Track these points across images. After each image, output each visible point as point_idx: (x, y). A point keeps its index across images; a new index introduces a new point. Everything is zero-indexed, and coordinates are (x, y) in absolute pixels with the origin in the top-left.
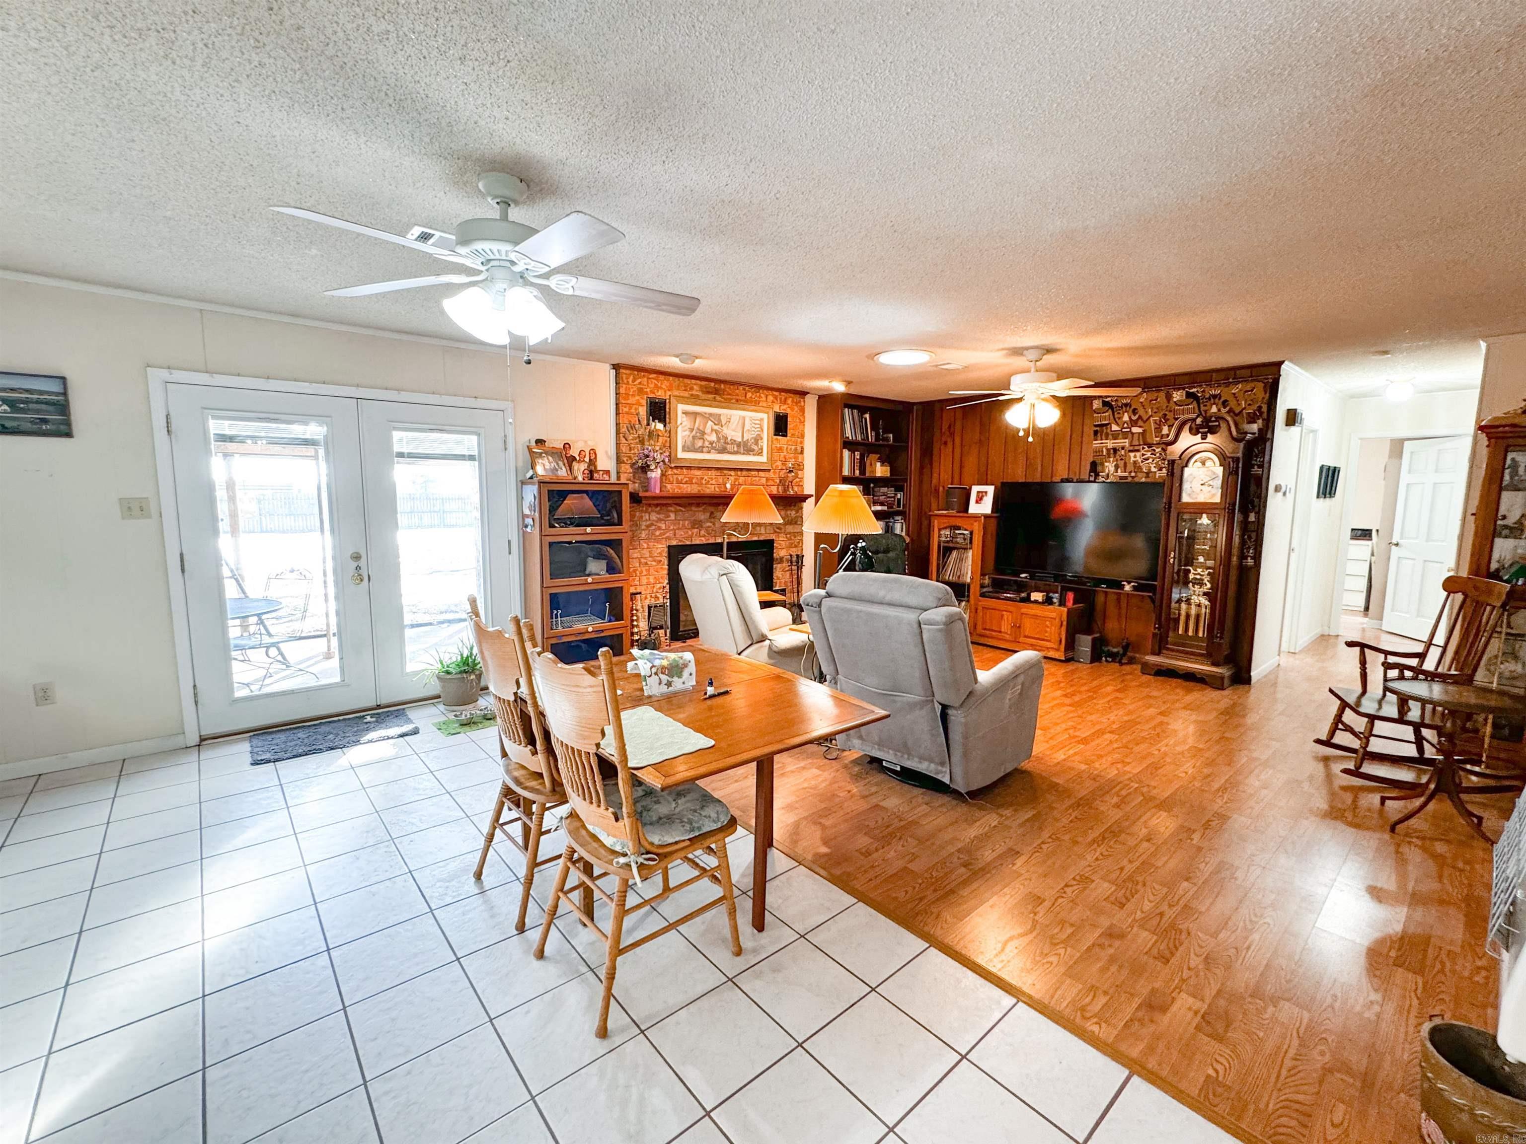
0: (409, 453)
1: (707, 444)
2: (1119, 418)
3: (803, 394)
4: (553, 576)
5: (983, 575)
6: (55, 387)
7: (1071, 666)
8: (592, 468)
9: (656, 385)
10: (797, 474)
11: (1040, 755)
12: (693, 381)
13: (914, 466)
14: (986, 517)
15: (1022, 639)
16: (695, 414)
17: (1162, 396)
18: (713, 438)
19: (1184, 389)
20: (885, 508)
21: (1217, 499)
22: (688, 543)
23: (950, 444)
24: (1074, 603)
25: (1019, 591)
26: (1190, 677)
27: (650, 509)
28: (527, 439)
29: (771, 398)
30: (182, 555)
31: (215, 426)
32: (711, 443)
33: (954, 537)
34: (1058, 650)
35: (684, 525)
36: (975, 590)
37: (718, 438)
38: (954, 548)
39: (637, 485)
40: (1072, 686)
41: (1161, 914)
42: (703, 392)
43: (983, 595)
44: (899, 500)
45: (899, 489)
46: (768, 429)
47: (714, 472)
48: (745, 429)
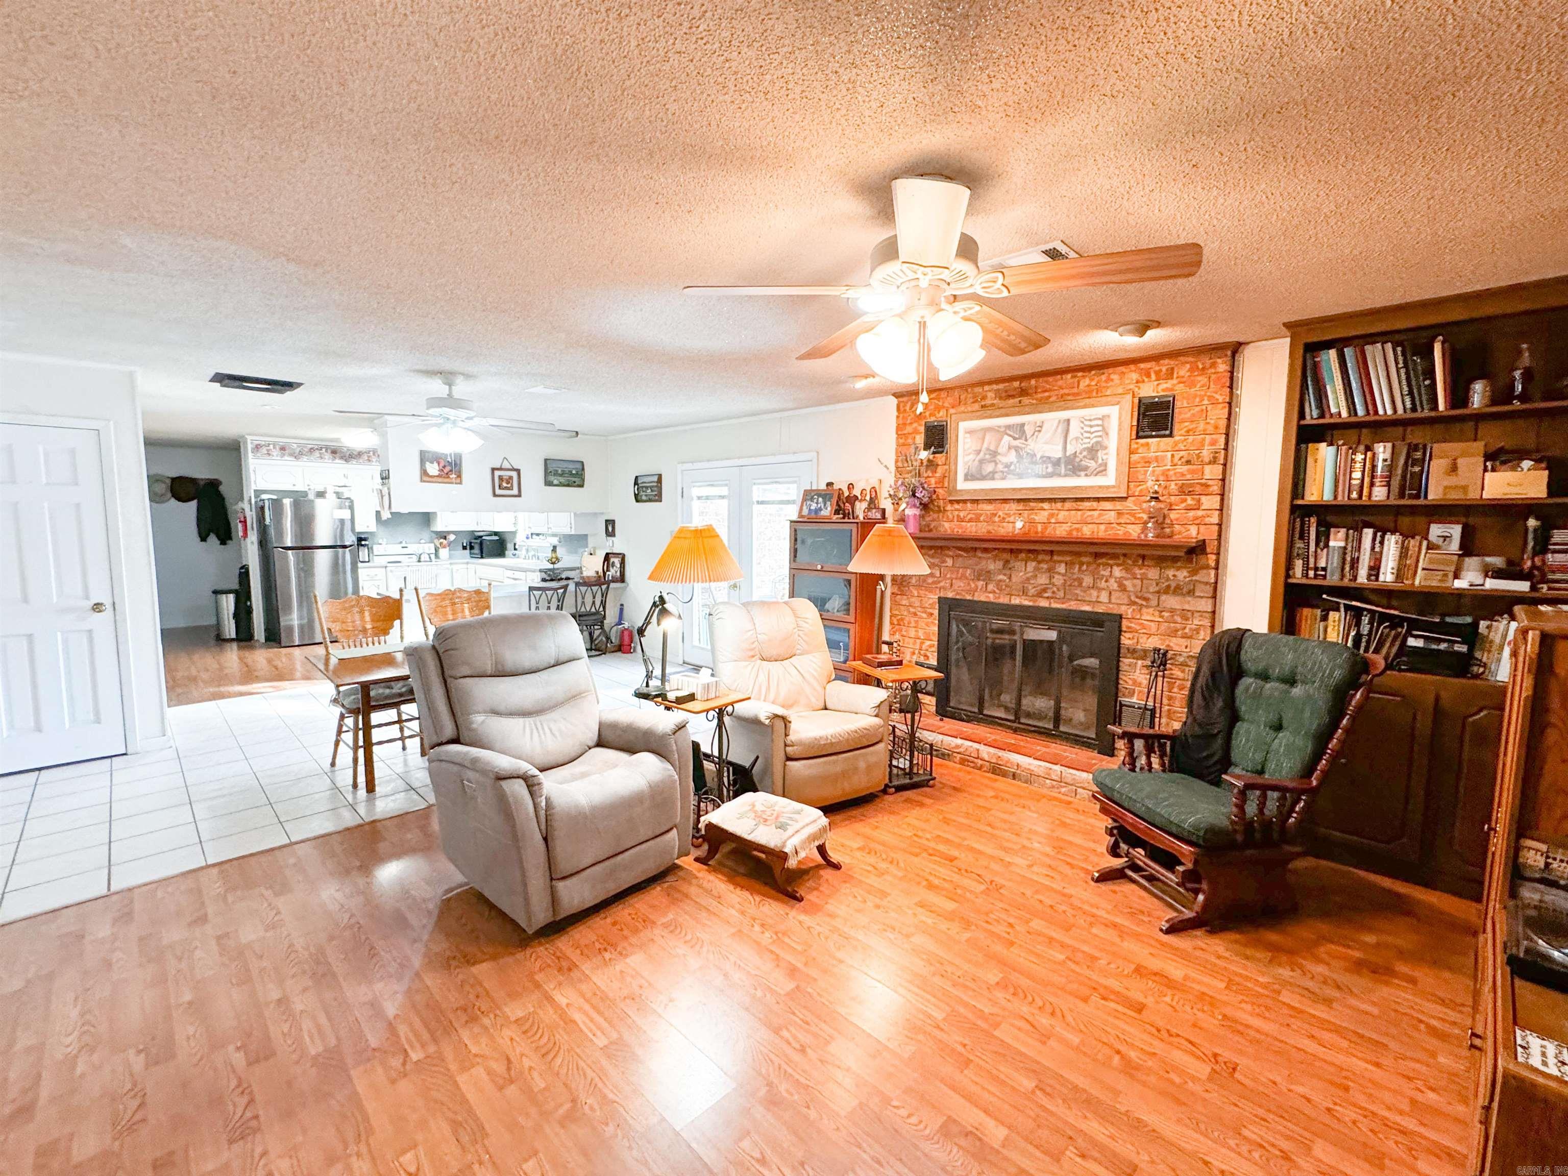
0: (761, 501)
1: (1000, 467)
6: (660, 477)
8: (872, 506)
9: (937, 406)
22: (969, 597)
29: (1135, 376)
35: (964, 575)
42: (1001, 398)
46: (1120, 430)
47: (1014, 506)
48: (1071, 436)
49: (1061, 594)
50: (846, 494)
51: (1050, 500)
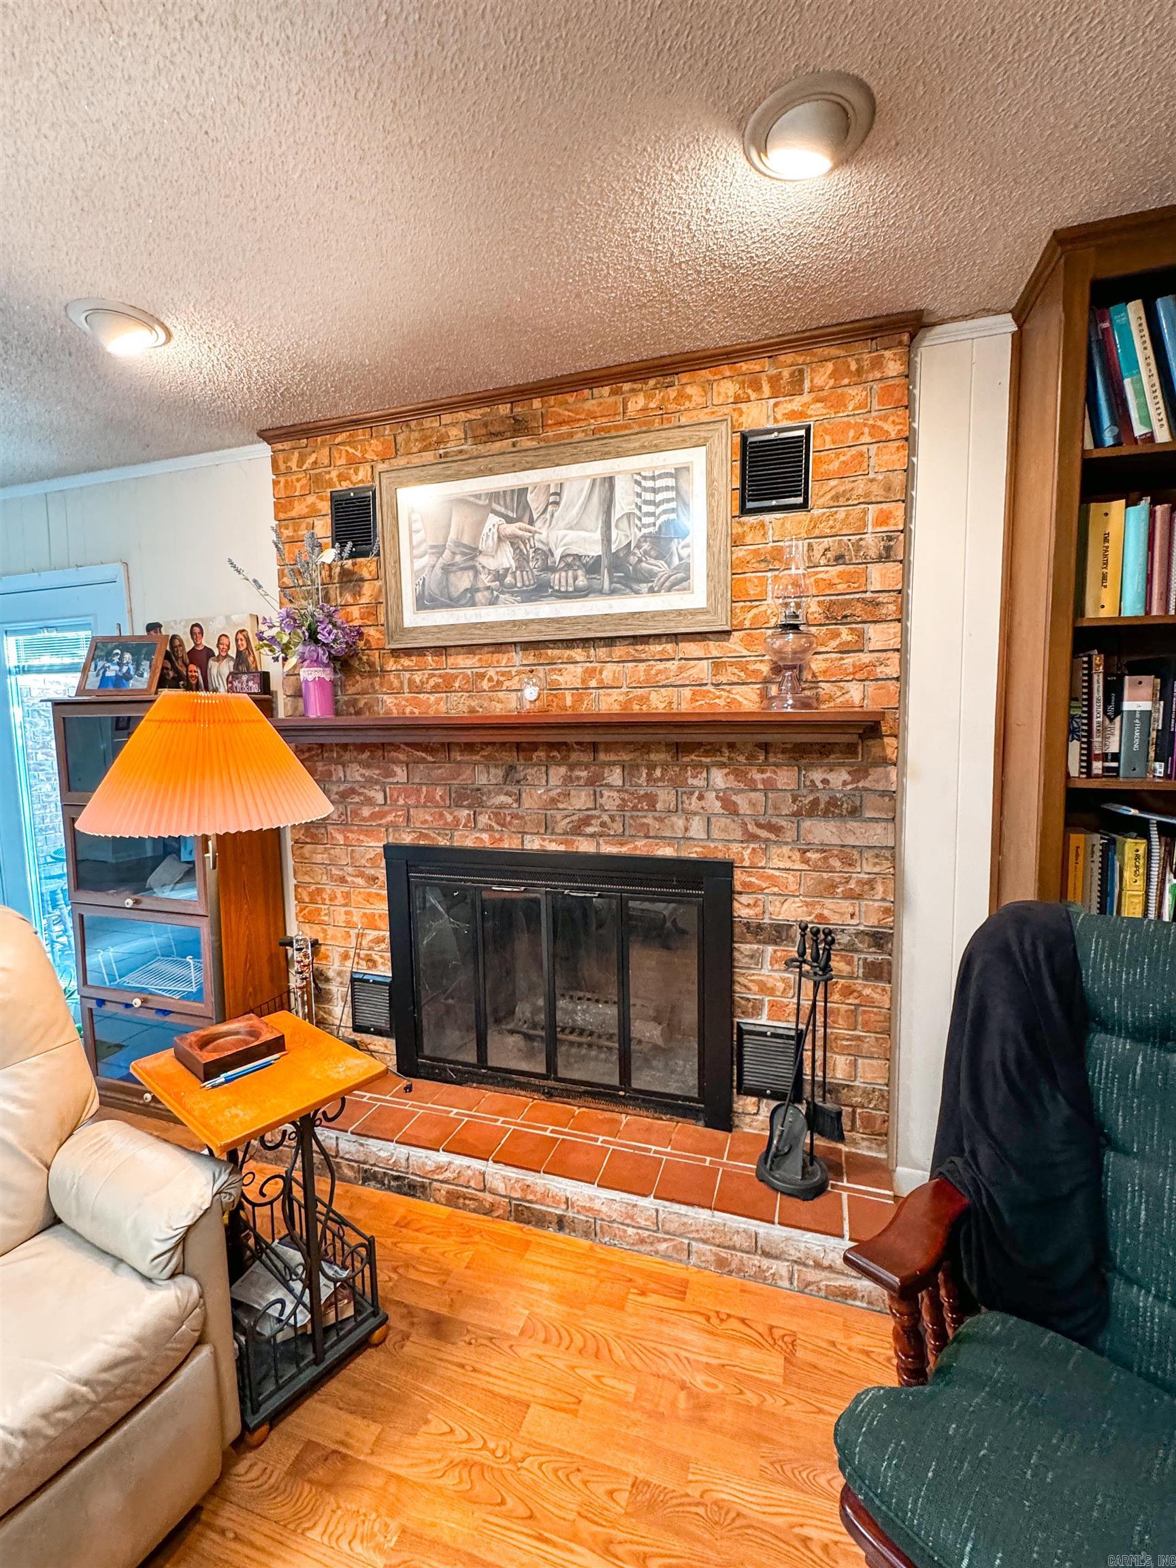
1: (484, 579)
8: (242, 669)
9: (351, 459)
12: (447, 418)
22: (443, 842)
27: (347, 756)
32: (499, 576)
35: (430, 798)
37: (521, 558)
42: (477, 440)
46: (710, 495)
47: (518, 658)
48: (617, 513)
49: (617, 827)
50: (189, 645)
51: (585, 642)
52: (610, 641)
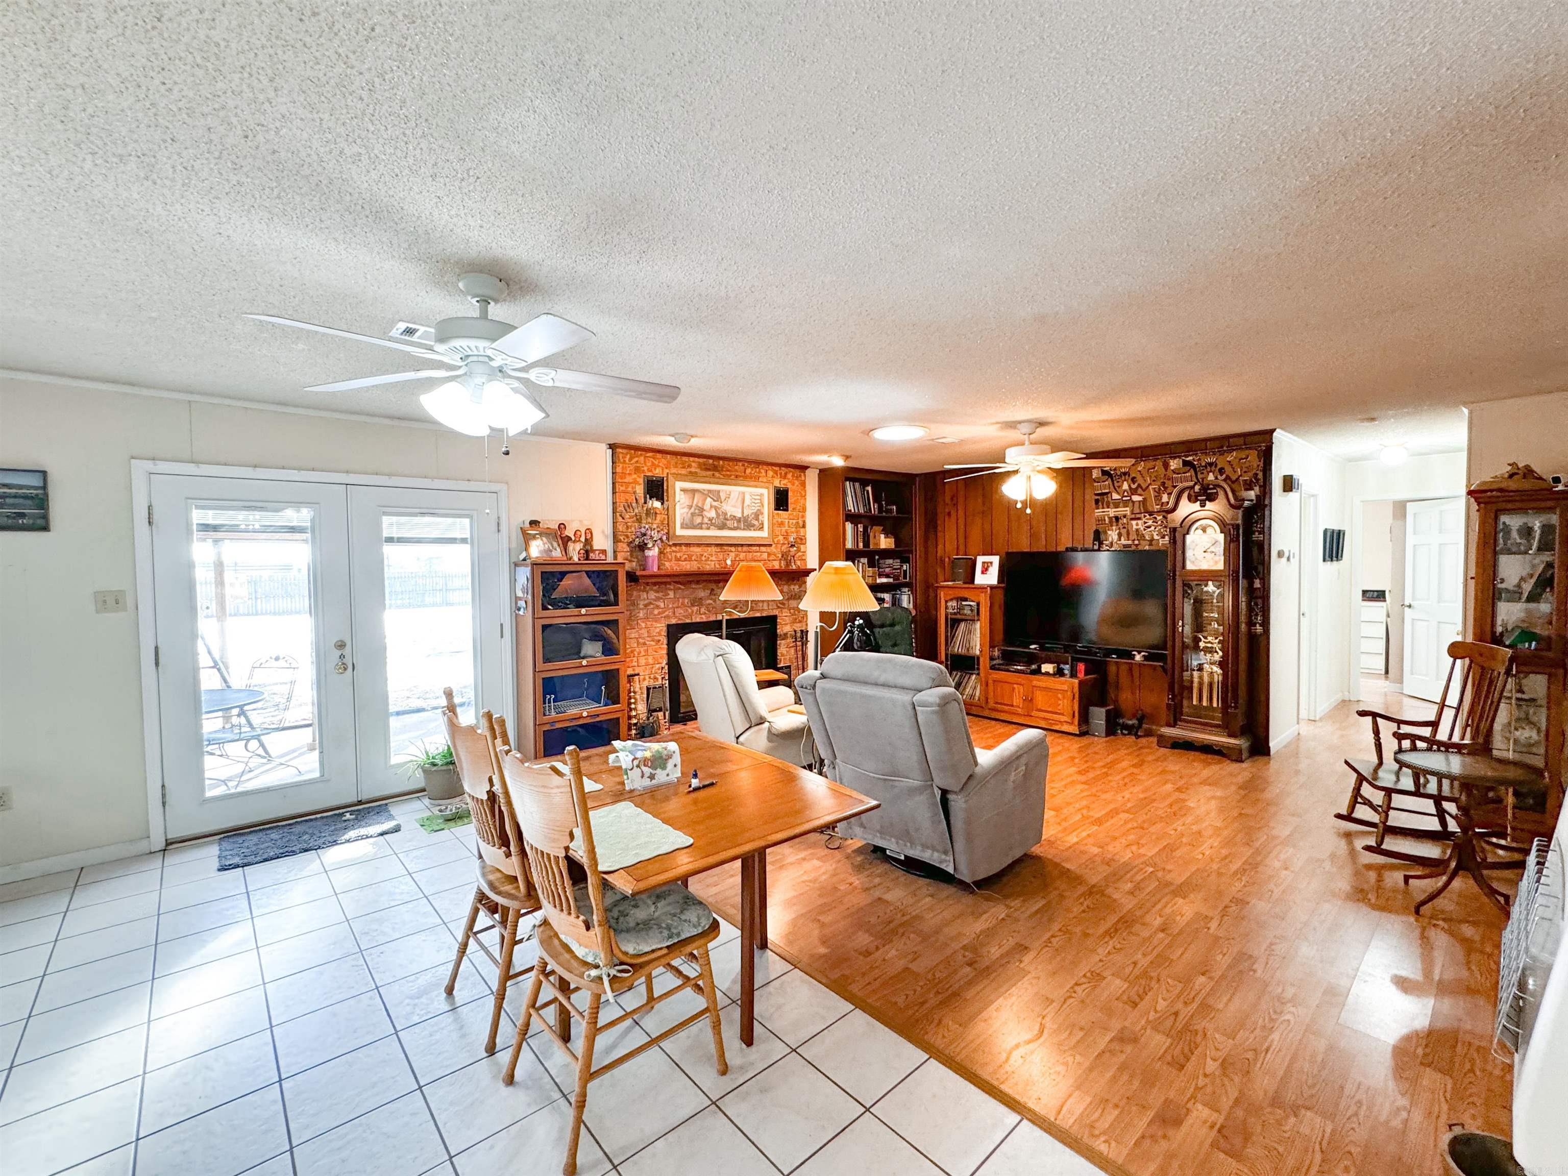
0: (398, 538)
1: (706, 520)
2: (1119, 487)
3: (803, 468)
4: (547, 660)
5: (992, 646)
6: (35, 481)
7: (1085, 740)
8: (588, 547)
9: (653, 464)
10: (799, 550)
11: (1052, 839)
12: (691, 459)
13: (919, 534)
14: (992, 587)
15: (1034, 713)
16: (694, 491)
17: (1159, 464)
18: (713, 514)
19: (1179, 457)
20: (891, 580)
21: (1220, 566)
22: (688, 621)
23: (953, 513)
24: (1086, 674)
25: (1029, 663)
26: (1207, 749)
27: (648, 588)
28: (521, 520)
29: (770, 473)
30: (156, 648)
31: (198, 516)
32: (710, 520)
33: (961, 608)
34: (1072, 723)
35: (683, 603)
36: (984, 663)
37: (718, 515)
38: (962, 620)
39: (634, 564)
40: (1086, 762)
41: (1176, 1014)
42: (701, 469)
43: (993, 668)
44: (905, 572)
45: (905, 560)
46: (768, 503)
47: (714, 549)
48: (745, 505)
52: (742, 545)
